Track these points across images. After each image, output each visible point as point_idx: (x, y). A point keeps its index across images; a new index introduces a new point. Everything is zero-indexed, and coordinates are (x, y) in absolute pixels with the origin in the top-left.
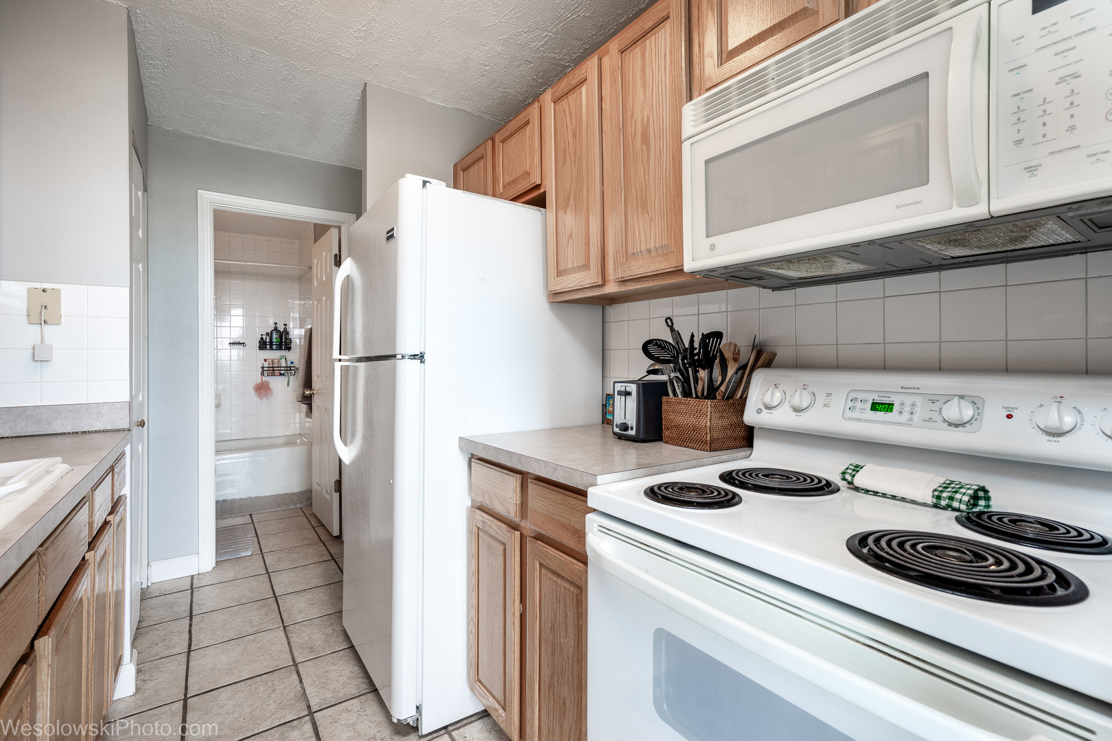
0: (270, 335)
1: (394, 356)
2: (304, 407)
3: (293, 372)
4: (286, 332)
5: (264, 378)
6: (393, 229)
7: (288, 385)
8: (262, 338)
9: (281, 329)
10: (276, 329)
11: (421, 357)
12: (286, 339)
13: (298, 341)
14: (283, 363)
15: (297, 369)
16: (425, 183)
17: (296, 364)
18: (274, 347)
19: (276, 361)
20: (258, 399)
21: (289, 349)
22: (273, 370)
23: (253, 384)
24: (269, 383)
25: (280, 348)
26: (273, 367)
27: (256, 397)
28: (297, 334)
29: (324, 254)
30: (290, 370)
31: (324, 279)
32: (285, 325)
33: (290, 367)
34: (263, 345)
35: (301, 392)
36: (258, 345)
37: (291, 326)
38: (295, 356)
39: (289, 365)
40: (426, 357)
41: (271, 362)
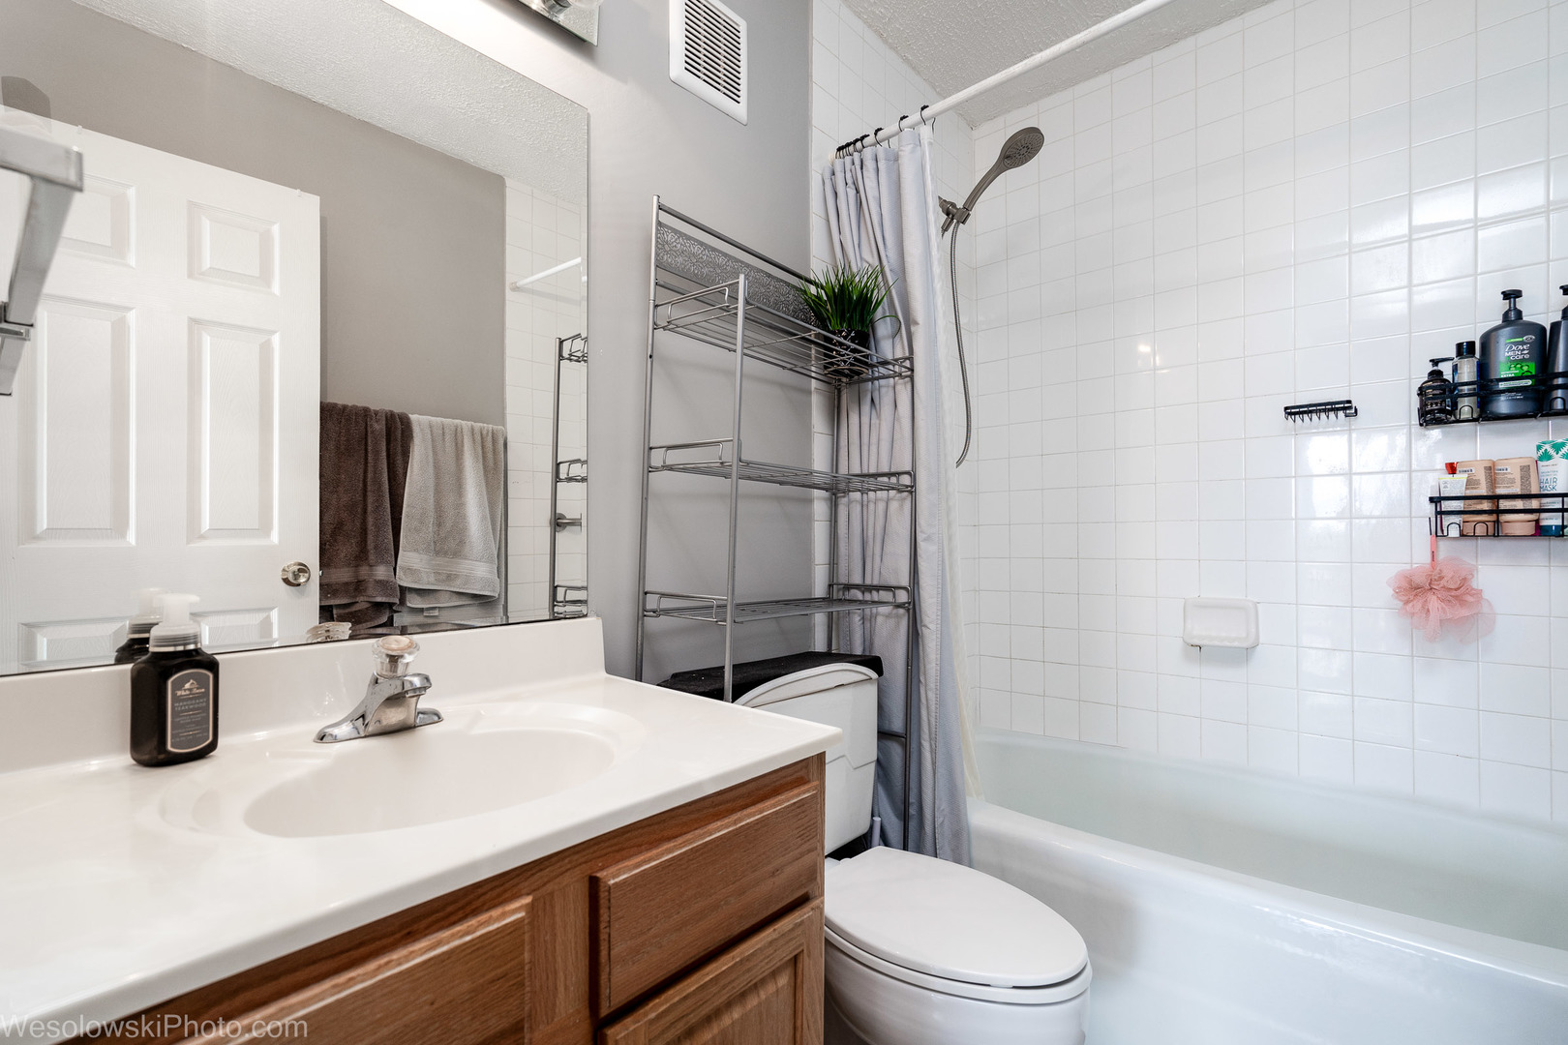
0: (1480, 350)
5: (1448, 550)
8: (1434, 375)
9: (1546, 312)
10: (1512, 319)
18: (1503, 406)
19: (1514, 472)
22: (1499, 513)
24: (1471, 569)
26: (1498, 500)
34: (1439, 405)
36: (1415, 405)
41: (1481, 476)
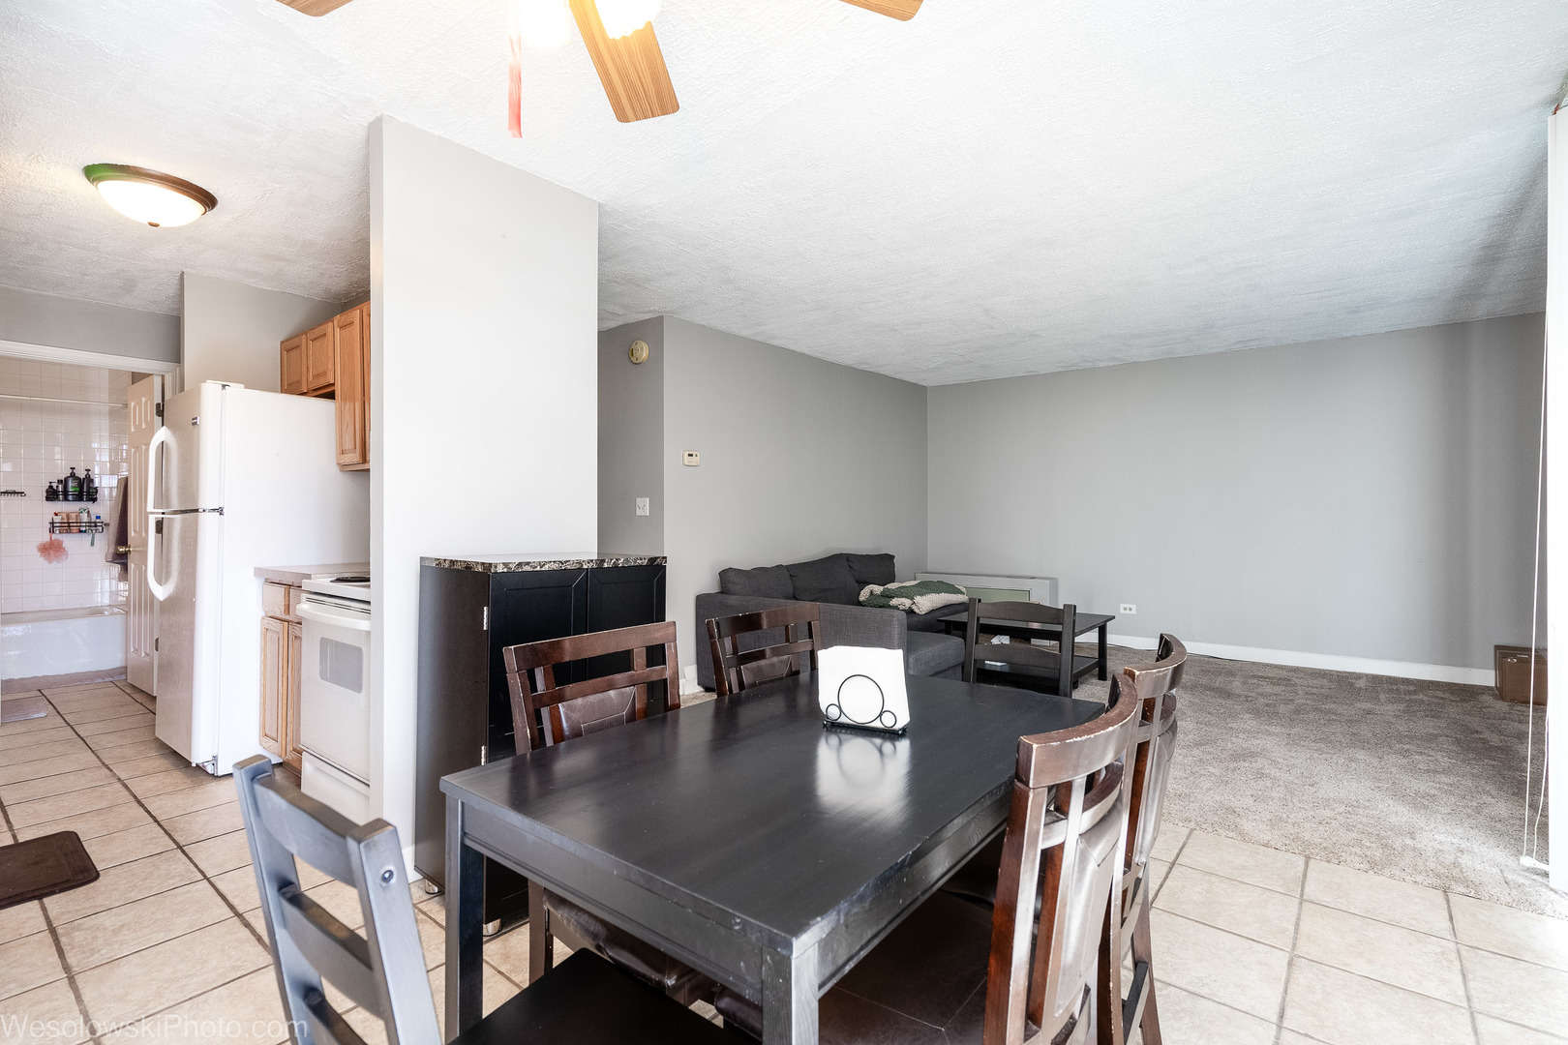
0: (64, 482)
1: (197, 511)
2: (116, 569)
3: (100, 528)
4: (89, 479)
5: (54, 536)
6: (196, 418)
7: (92, 544)
8: (51, 487)
9: (82, 475)
10: (73, 475)
11: (220, 511)
12: (89, 488)
13: (107, 492)
14: (85, 517)
15: (107, 525)
16: (224, 386)
17: (105, 518)
18: (70, 498)
19: (73, 516)
20: (46, 562)
21: (94, 500)
22: (69, 526)
23: (38, 543)
24: (62, 542)
25: (79, 498)
26: (69, 523)
27: (42, 559)
28: (106, 483)
29: (144, 399)
30: (96, 526)
31: (144, 426)
32: (88, 470)
33: (95, 523)
34: (52, 495)
35: (112, 550)
36: (45, 495)
37: (97, 471)
38: (104, 508)
39: (94, 519)
40: (224, 510)
41: (64, 516)
